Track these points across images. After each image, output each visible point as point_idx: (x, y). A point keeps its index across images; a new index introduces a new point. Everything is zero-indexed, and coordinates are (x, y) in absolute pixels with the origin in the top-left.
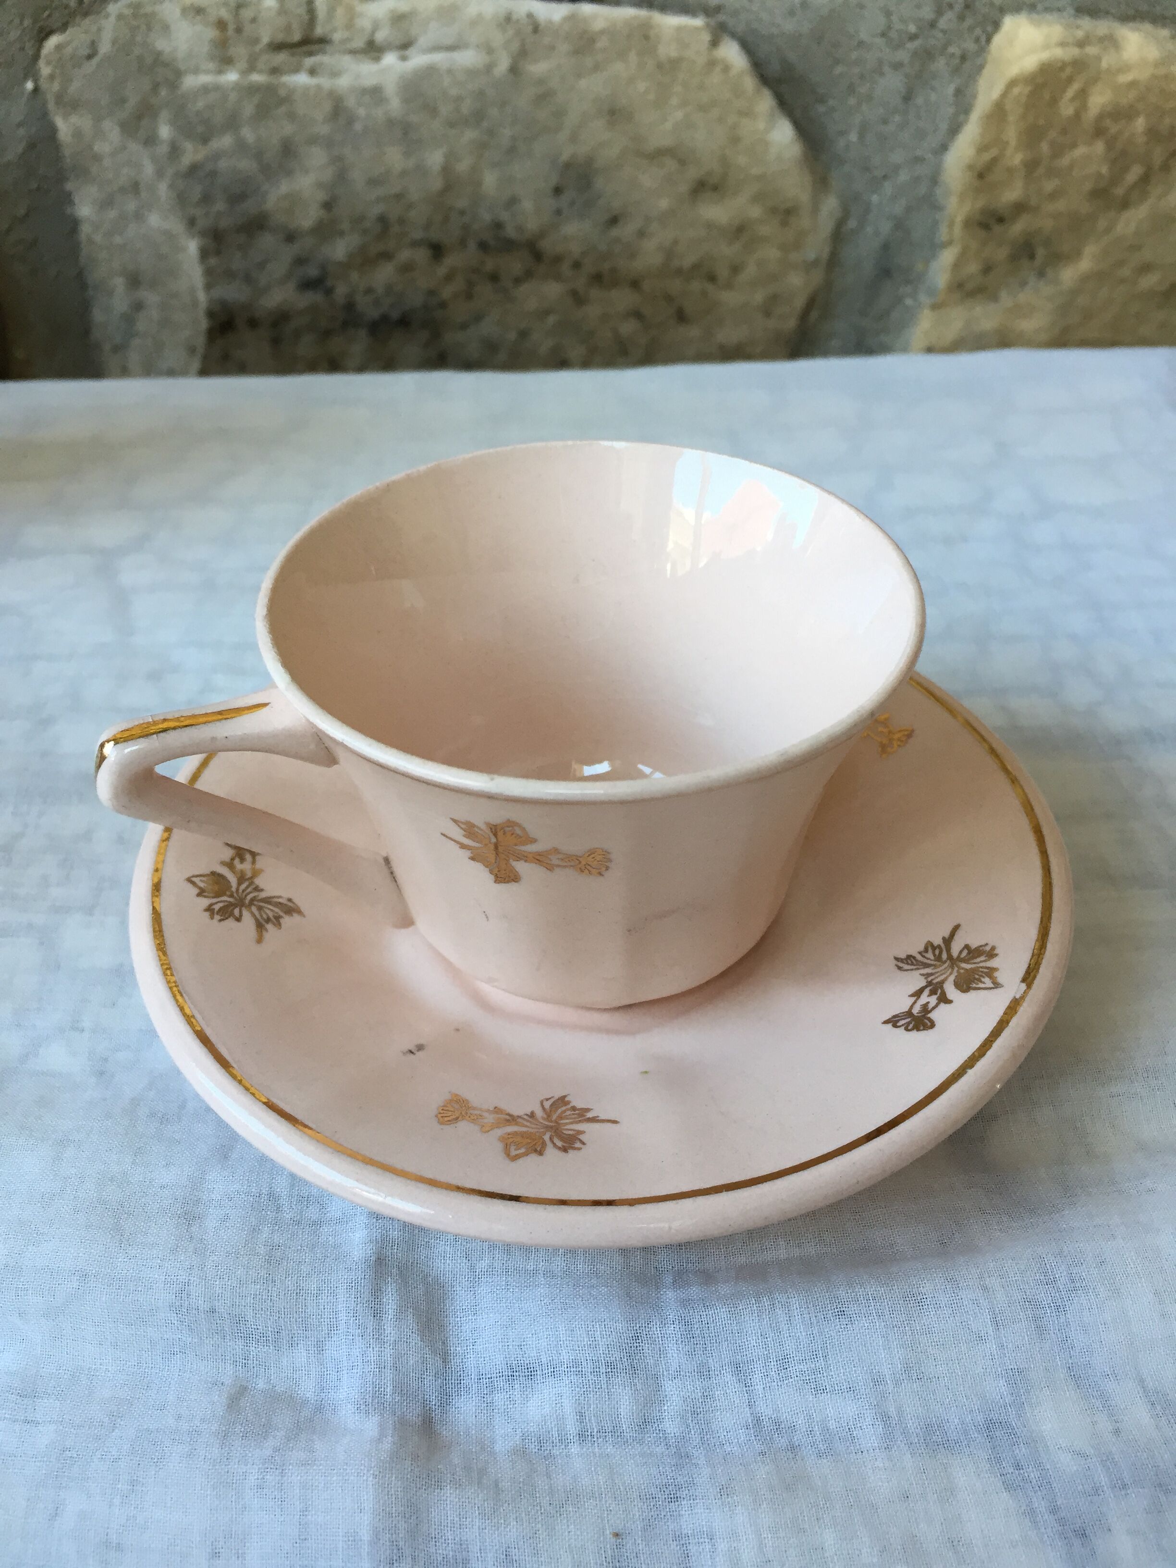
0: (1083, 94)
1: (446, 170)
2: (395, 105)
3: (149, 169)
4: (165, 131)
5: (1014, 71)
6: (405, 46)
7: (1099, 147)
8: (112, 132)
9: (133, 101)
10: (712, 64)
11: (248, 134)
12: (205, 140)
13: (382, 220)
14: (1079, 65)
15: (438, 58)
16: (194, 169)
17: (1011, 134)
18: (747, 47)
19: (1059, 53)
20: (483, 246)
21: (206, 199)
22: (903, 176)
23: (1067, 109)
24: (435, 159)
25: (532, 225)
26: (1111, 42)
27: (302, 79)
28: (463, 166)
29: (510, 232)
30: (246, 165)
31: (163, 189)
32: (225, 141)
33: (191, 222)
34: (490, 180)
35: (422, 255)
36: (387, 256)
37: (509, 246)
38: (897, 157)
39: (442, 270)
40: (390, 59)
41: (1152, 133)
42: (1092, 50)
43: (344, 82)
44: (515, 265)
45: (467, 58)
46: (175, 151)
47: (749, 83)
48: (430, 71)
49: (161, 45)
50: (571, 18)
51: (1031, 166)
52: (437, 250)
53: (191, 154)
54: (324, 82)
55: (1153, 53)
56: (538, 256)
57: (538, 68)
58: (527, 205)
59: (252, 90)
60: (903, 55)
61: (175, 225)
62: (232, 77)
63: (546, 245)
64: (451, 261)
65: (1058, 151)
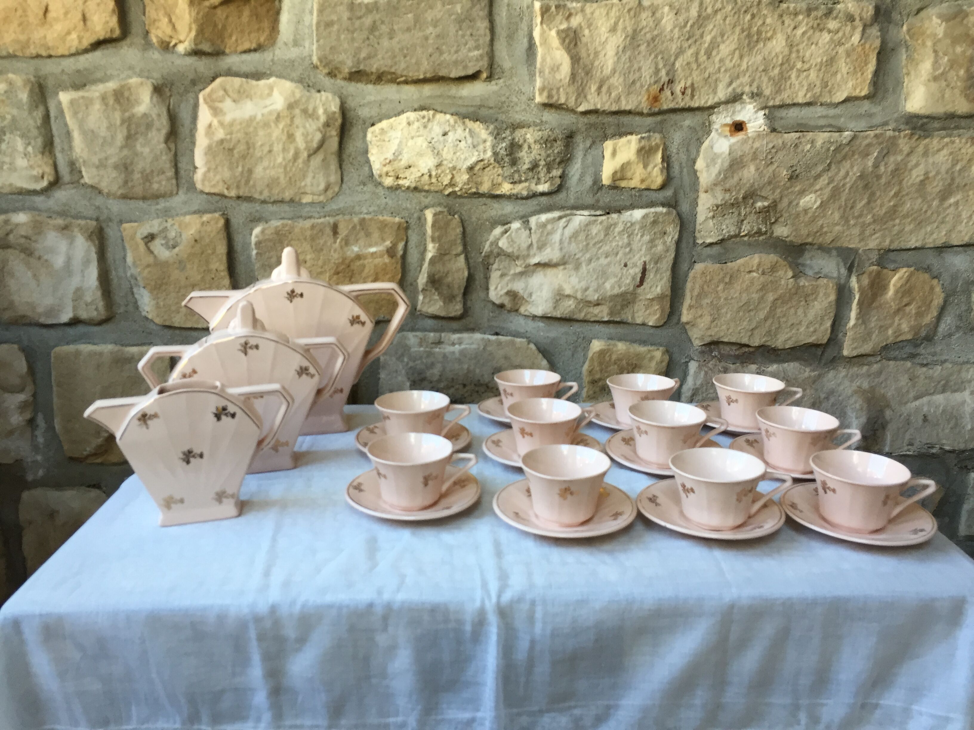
0: (610, 355)
1: (468, 369)
2: (457, 355)
3: (401, 367)
4: (406, 360)
5: (594, 351)
6: (460, 344)
7: (616, 366)
8: (394, 359)
9: (400, 353)
10: (528, 348)
11: (424, 361)
12: (414, 361)
13: (453, 379)
14: (608, 350)
15: (467, 346)
16: (411, 367)
17: (596, 364)
18: (535, 344)
19: (604, 347)
20: (475, 385)
21: (413, 374)
22: (573, 372)
23: (607, 359)
24: (466, 366)
25: (487, 381)
26: (615, 345)
27: (437, 350)
28: (472, 368)
29: (482, 382)
30: (423, 367)
31: (403, 372)
32: (419, 362)
33: (409, 379)
34: (478, 371)
35: (461, 387)
36: (453, 387)
37: (481, 385)
38: (571, 368)
39: (465, 390)
40: (457, 346)
41: (628, 364)
42: (611, 347)
43: (446, 351)
44: (482, 389)
45: (474, 346)
46: (407, 364)
47: (536, 352)
48: (465, 349)
49: (408, 342)
50: (497, 339)
51: (601, 371)
52: (464, 386)
53: (411, 364)
54: (442, 350)
55: (624, 348)
56: (488, 387)
57: (489, 349)
58: (486, 376)
59: (425, 352)
60: (571, 347)
61: (405, 379)
62: (422, 349)
63: (490, 385)
64: (467, 388)
65: (607, 367)
